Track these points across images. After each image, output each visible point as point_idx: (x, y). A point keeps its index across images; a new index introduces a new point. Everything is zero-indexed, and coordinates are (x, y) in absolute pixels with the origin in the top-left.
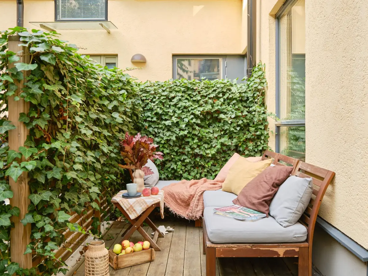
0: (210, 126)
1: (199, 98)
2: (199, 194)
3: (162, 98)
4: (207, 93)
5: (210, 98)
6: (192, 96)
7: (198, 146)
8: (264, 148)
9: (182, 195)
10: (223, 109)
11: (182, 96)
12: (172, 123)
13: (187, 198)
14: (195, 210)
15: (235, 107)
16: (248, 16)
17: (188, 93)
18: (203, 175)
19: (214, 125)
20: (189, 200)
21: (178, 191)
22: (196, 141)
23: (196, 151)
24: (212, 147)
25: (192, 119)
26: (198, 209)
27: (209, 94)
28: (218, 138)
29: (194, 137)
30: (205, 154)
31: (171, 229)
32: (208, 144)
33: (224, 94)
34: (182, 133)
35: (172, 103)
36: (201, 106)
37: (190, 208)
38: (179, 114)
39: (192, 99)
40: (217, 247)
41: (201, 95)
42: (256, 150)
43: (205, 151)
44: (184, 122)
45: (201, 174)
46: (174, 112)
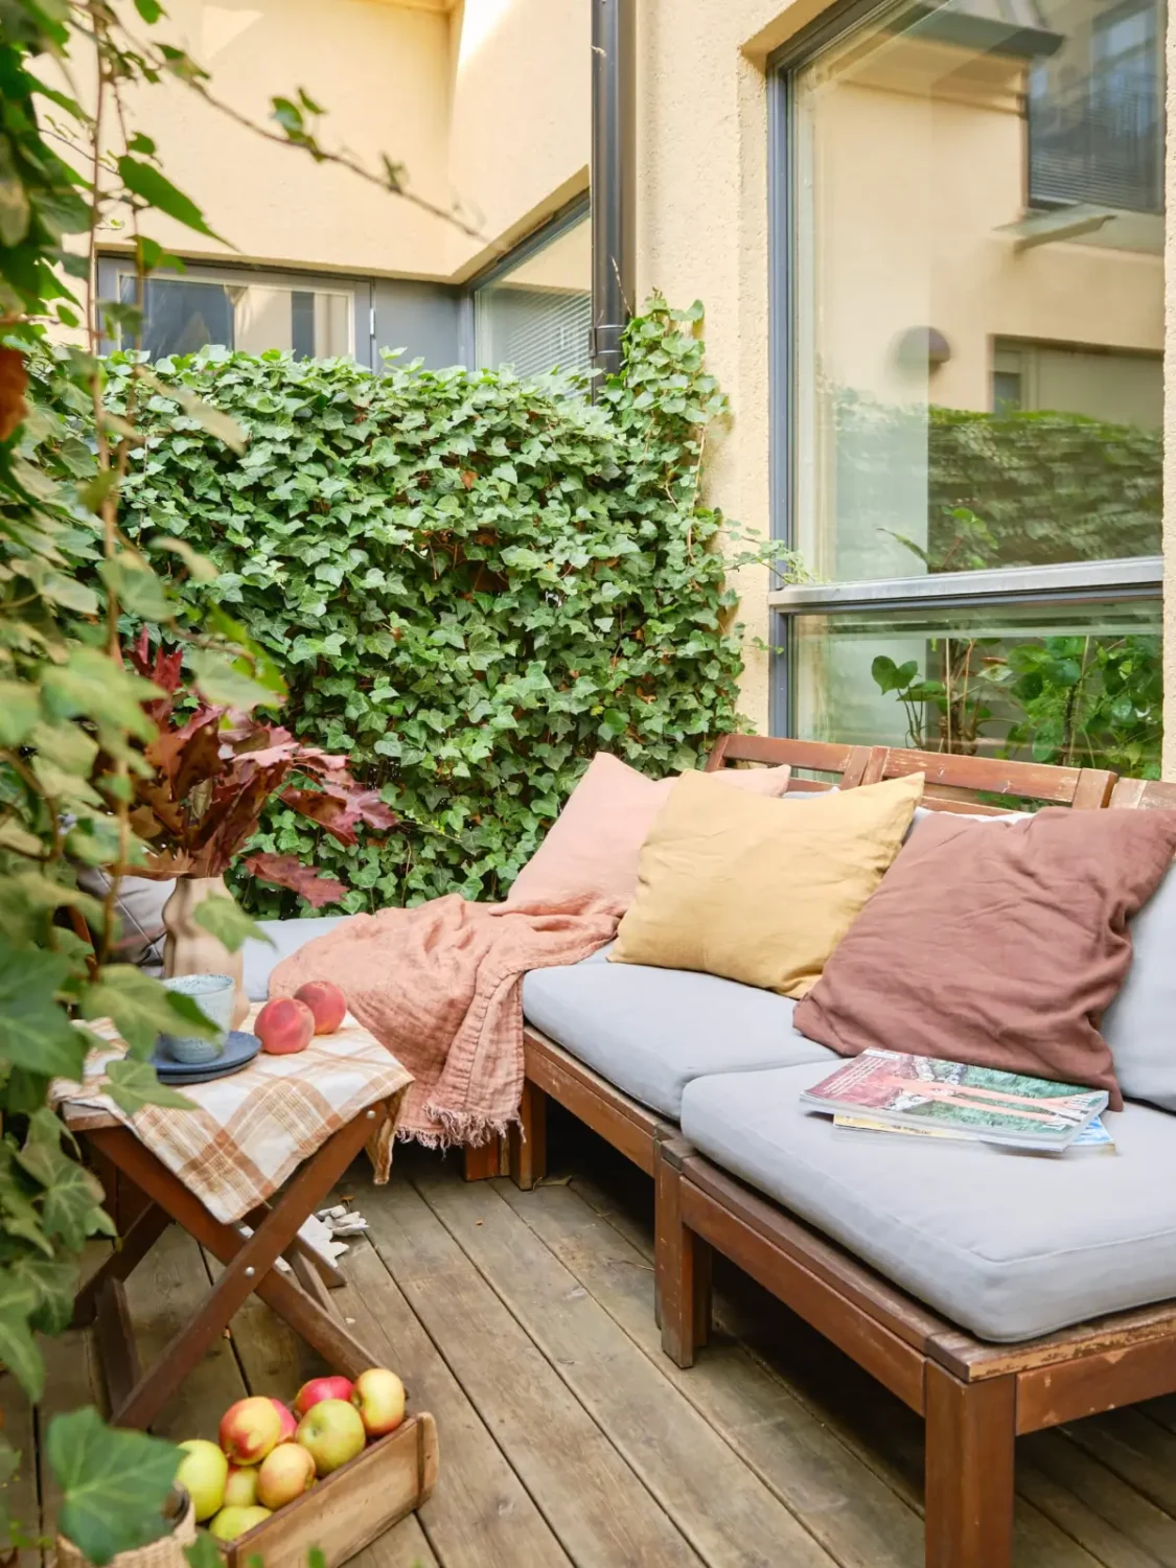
0: (443, 615)
1: (388, 456)
2: (500, 995)
3: (181, 445)
4: (430, 435)
5: (450, 461)
6: (347, 446)
7: (393, 722)
8: (719, 724)
9: (400, 1009)
10: (519, 523)
11: (294, 443)
12: (244, 588)
13: (431, 1021)
14: (482, 1086)
15: (573, 513)
16: (596, 57)
17: (321, 424)
18: (414, 880)
19: (464, 607)
20: (439, 1034)
21: (369, 987)
22: (383, 690)
23: (382, 747)
24: (468, 724)
25: (361, 571)
26: (499, 1079)
27: (441, 439)
28: (492, 676)
29: (368, 672)
30: (434, 766)
31: (355, 1221)
32: (445, 709)
33: (515, 438)
34: (304, 651)
35: (238, 481)
36: (399, 500)
37: (449, 1077)
38: (284, 541)
39: (348, 462)
40: (1025, 1370)
41: (397, 438)
42: (680, 737)
43: (431, 746)
44: (319, 587)
45: (400, 871)
46: (255, 530)
